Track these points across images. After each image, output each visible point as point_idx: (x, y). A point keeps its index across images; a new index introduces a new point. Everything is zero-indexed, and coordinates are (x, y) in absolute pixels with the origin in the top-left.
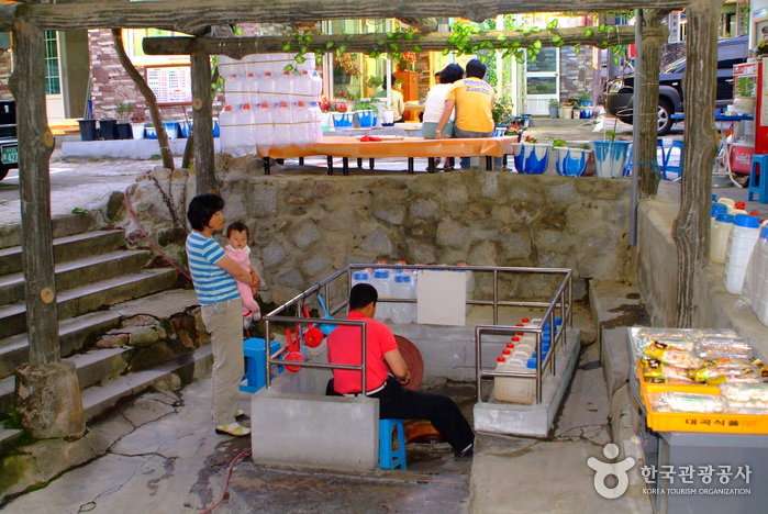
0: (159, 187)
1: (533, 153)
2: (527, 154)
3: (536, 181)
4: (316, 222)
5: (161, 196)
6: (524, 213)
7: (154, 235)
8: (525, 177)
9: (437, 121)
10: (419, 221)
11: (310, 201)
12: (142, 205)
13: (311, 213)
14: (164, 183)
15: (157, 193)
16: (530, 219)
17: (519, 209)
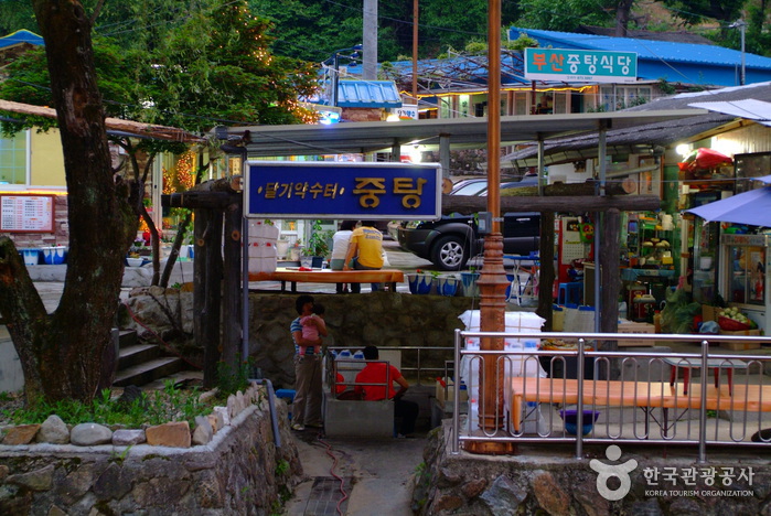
0: (156, 300)
1: (424, 280)
2: (420, 281)
3: (426, 299)
4: (282, 325)
5: (159, 307)
6: (419, 320)
7: (159, 334)
8: (417, 296)
9: (343, 258)
10: (351, 325)
11: (277, 311)
12: (145, 313)
13: (277, 319)
14: (160, 297)
15: (156, 304)
16: (423, 324)
17: (415, 318)
